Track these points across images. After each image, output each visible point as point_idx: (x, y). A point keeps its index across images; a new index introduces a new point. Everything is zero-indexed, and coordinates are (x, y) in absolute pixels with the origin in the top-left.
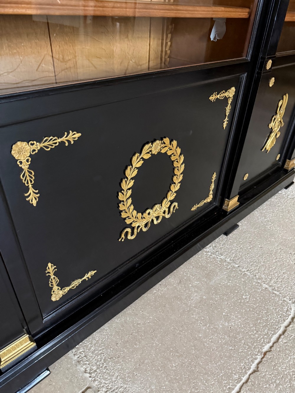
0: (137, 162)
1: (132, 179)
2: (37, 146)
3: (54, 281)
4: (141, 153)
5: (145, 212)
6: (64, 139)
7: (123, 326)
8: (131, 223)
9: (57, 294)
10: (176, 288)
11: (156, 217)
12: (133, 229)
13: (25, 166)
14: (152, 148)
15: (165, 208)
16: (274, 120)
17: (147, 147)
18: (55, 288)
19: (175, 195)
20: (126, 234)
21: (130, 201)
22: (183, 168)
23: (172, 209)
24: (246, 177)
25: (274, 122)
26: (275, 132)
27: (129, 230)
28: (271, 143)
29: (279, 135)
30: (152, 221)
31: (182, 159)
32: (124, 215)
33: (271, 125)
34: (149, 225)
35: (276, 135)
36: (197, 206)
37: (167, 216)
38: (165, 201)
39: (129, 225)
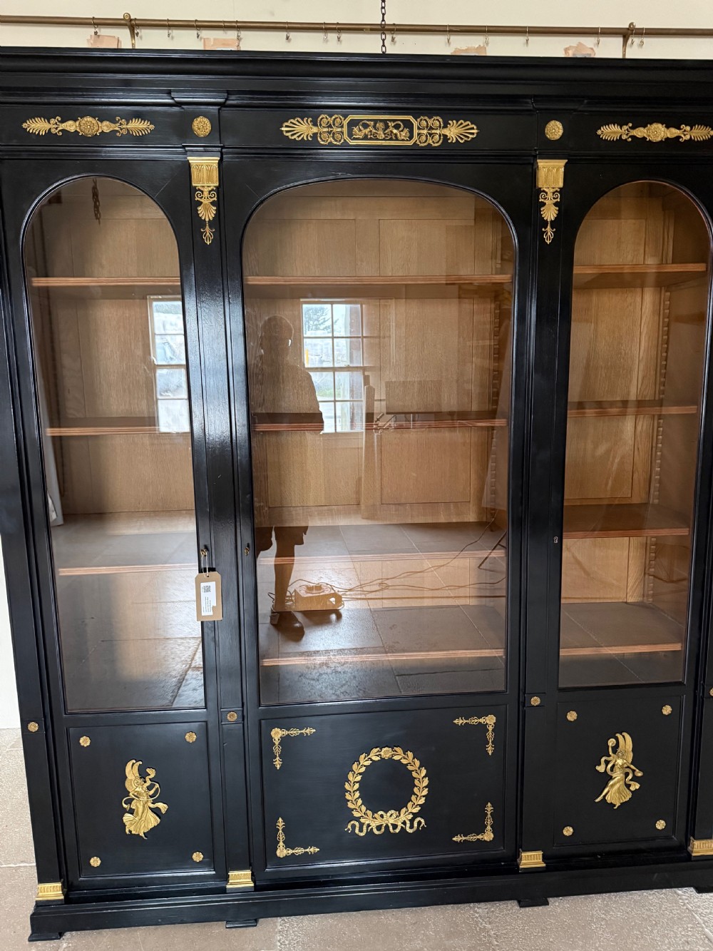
0: (364, 761)
1: (360, 774)
2: (286, 733)
3: (281, 836)
4: (368, 755)
5: (376, 812)
6: (304, 731)
7: (331, 927)
8: (360, 818)
9: (282, 851)
11: (392, 824)
12: (361, 825)
14: (382, 753)
15: (405, 819)
16: (607, 763)
17: (375, 750)
18: (281, 844)
19: (419, 808)
20: (354, 826)
21: (357, 794)
22: (426, 781)
23: (416, 825)
24: (568, 831)
25: (607, 766)
26: (618, 782)
27: (357, 824)
28: (616, 793)
29: (635, 786)
30: (387, 827)
31: (424, 772)
32: (350, 805)
33: (601, 769)
34: (383, 830)
35: (628, 786)
36: (464, 838)
37: (409, 830)
38: (404, 810)
39: (358, 819)
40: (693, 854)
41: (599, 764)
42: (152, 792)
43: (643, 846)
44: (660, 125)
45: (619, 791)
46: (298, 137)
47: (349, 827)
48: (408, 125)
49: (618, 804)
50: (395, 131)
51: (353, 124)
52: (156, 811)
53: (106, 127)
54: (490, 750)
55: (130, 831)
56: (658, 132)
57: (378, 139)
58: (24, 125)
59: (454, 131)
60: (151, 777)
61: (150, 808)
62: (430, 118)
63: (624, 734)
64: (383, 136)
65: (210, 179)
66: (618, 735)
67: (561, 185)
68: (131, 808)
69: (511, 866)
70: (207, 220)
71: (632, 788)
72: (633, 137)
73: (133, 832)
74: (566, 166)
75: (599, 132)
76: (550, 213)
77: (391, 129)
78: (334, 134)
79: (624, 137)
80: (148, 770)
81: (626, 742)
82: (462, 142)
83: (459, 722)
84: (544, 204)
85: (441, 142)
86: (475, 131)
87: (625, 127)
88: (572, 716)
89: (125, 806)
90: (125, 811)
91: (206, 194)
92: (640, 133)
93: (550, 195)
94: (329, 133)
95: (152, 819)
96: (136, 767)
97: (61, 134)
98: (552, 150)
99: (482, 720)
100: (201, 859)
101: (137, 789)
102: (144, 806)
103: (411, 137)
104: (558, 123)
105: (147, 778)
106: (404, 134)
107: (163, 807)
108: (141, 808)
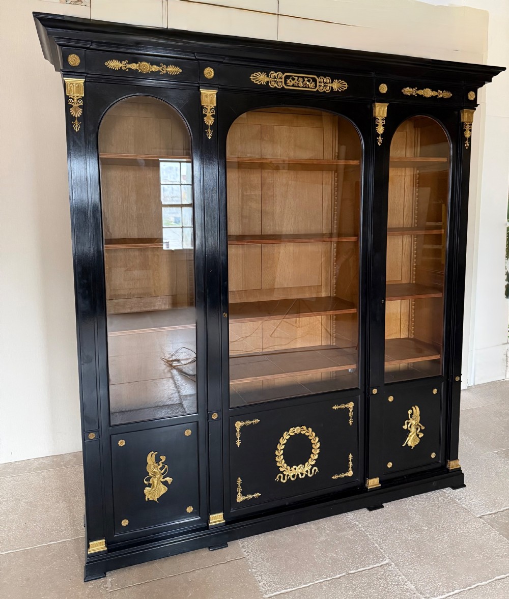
0: (286, 436)
1: (283, 444)
2: (244, 423)
3: (239, 489)
4: (288, 432)
5: (292, 467)
6: (253, 422)
8: (283, 471)
9: (240, 498)
10: (313, 531)
11: (301, 473)
12: (284, 475)
13: (238, 430)
14: (295, 430)
15: (307, 469)
16: (408, 423)
17: (292, 429)
18: (239, 493)
19: (315, 461)
20: (280, 477)
21: (282, 457)
22: (319, 445)
23: (313, 471)
24: (390, 465)
25: (408, 425)
26: (414, 433)
27: (282, 475)
28: (412, 441)
29: (421, 435)
30: (298, 475)
31: (317, 439)
32: (278, 464)
33: (405, 427)
34: (296, 477)
35: (418, 435)
36: (338, 476)
37: (309, 475)
38: (307, 464)
39: (282, 472)
40: (450, 469)
41: (404, 425)
42: (163, 471)
43: (425, 469)
44: (429, 90)
45: (414, 439)
46: (259, 82)
47: (278, 478)
48: (314, 80)
49: (413, 446)
50: (308, 83)
51: (287, 78)
52: (165, 483)
53: (155, 68)
54: (351, 422)
55: (148, 499)
56: (428, 93)
57: (299, 87)
58: (106, 64)
59: (336, 85)
60: (162, 461)
61: (161, 482)
62: (325, 77)
63: (416, 406)
64: (302, 85)
65: (211, 102)
66: (413, 407)
67: (386, 116)
68: (149, 483)
69: (363, 488)
70: (209, 125)
71: (420, 436)
72: (417, 94)
73: (150, 499)
74: (388, 107)
75: (403, 91)
76: (380, 130)
77: (306, 82)
78: (277, 82)
79: (414, 94)
80: (161, 457)
81: (417, 411)
82: (340, 91)
83: (335, 408)
84: (377, 125)
85: (329, 91)
86: (346, 86)
87: (414, 89)
88: (391, 399)
89: (145, 482)
90: (146, 486)
91: (209, 110)
92: (421, 92)
93: (380, 121)
94: (275, 81)
95: (163, 489)
96: (154, 456)
97: (128, 70)
98: (382, 98)
99: (347, 406)
100: (192, 511)
101: (155, 470)
102: (158, 481)
103: (316, 87)
104: (385, 85)
105: (160, 463)
106: (312, 85)
107: (169, 480)
108: (156, 482)
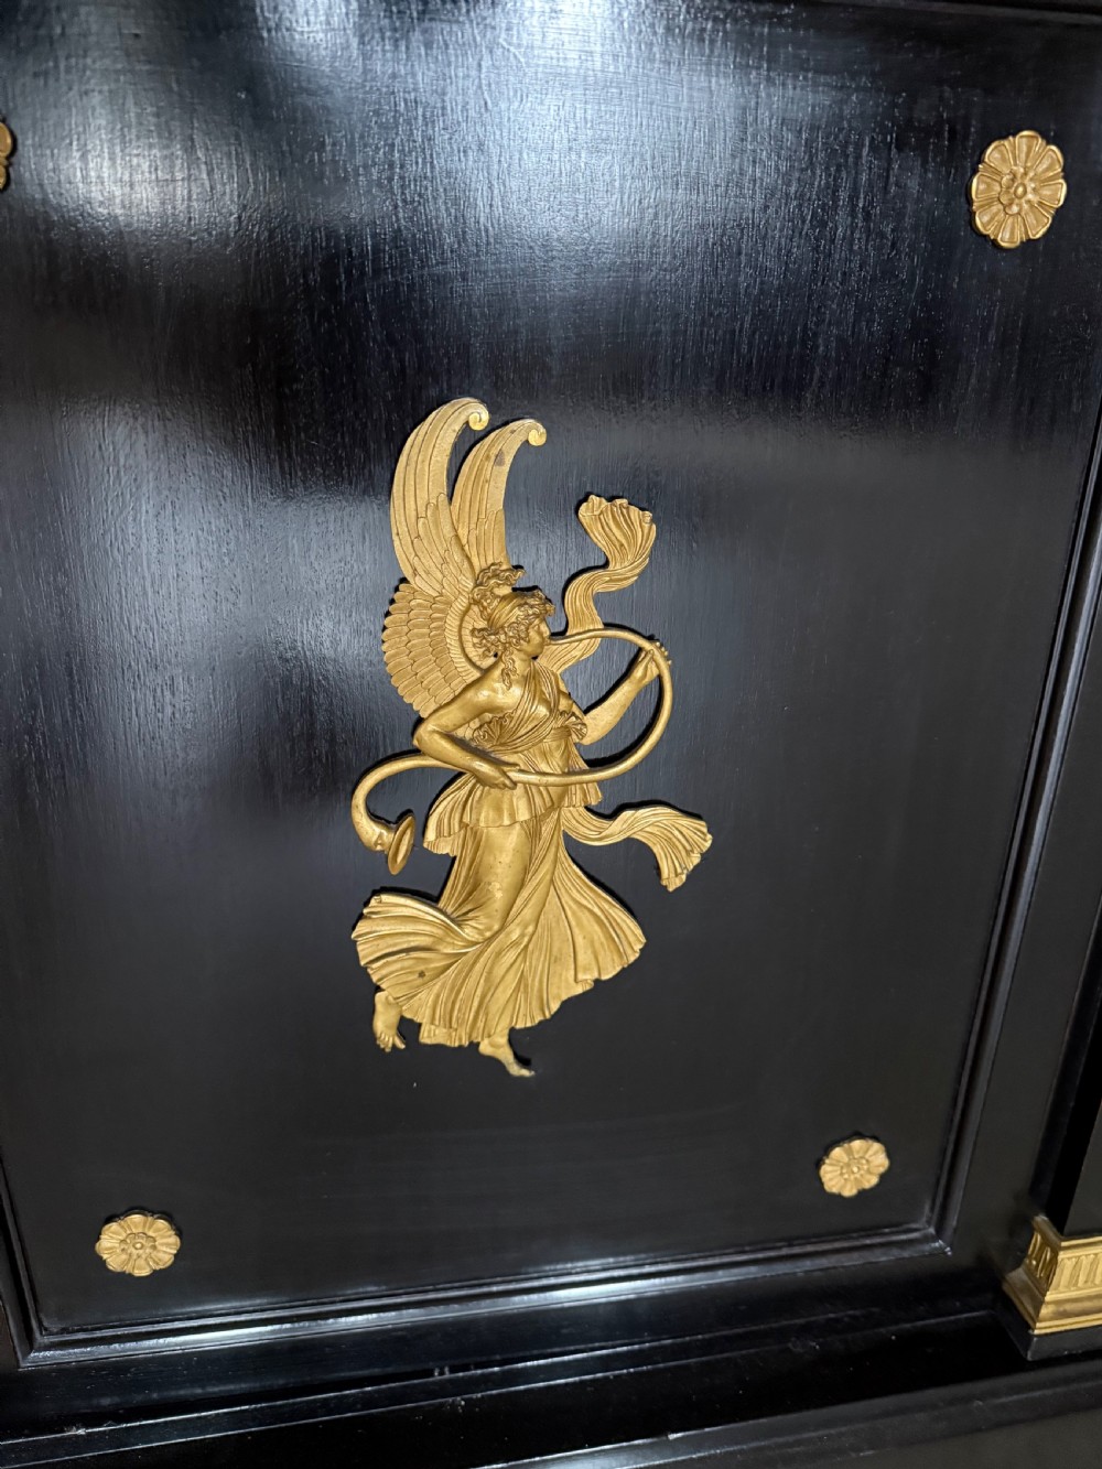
52: (621, 874)
61: (579, 854)
68: (420, 855)
89: (369, 831)
96: (491, 475)
102: (533, 833)
108: (506, 847)
